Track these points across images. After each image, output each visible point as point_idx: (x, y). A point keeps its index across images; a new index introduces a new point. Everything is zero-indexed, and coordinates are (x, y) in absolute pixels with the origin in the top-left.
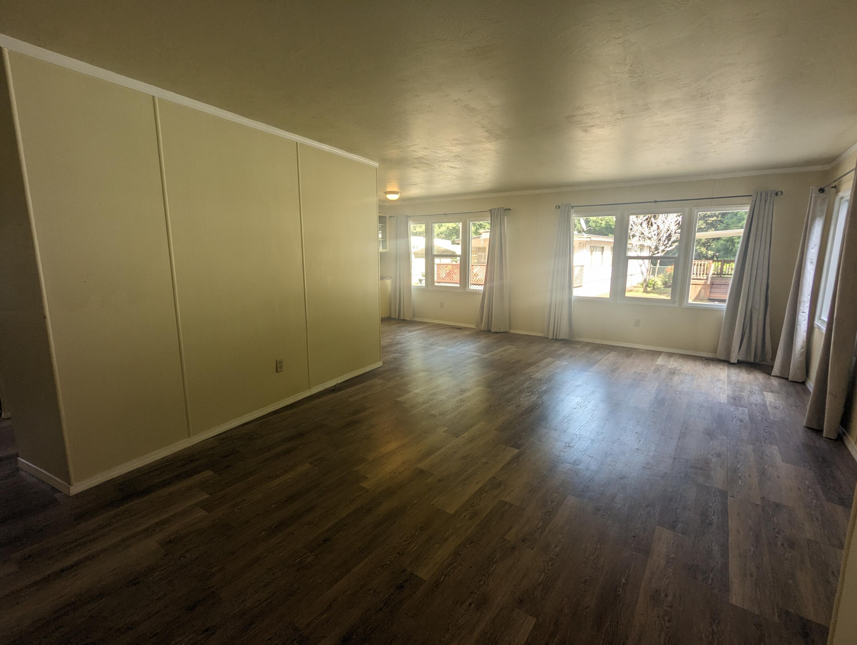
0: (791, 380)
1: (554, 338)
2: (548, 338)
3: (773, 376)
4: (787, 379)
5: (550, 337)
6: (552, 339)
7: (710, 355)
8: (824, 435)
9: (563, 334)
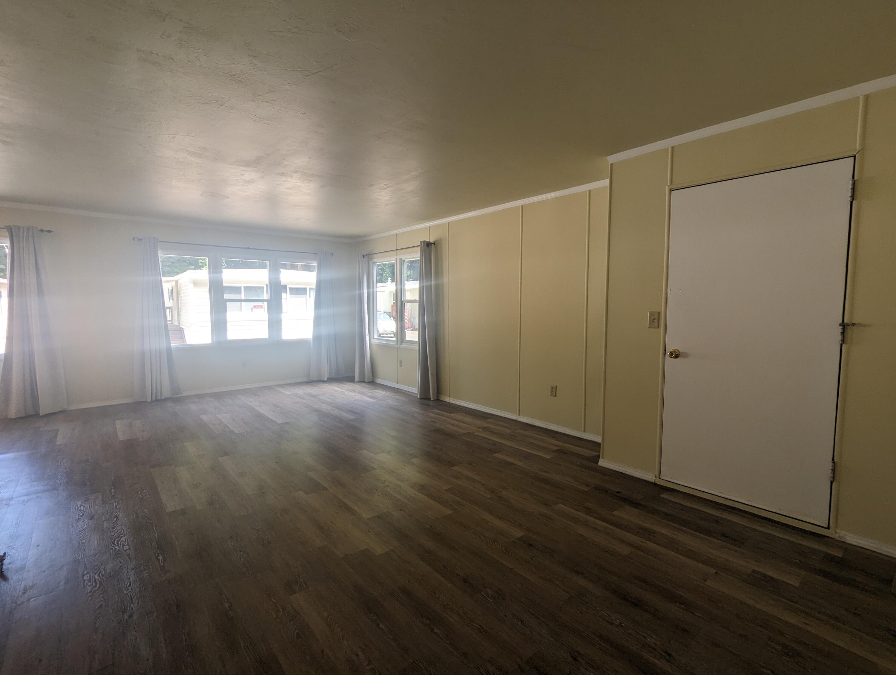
0: (368, 381)
1: (154, 399)
2: (146, 402)
3: (356, 382)
4: (364, 382)
5: (149, 400)
6: (152, 402)
7: (305, 380)
8: (432, 399)
9: (166, 393)
